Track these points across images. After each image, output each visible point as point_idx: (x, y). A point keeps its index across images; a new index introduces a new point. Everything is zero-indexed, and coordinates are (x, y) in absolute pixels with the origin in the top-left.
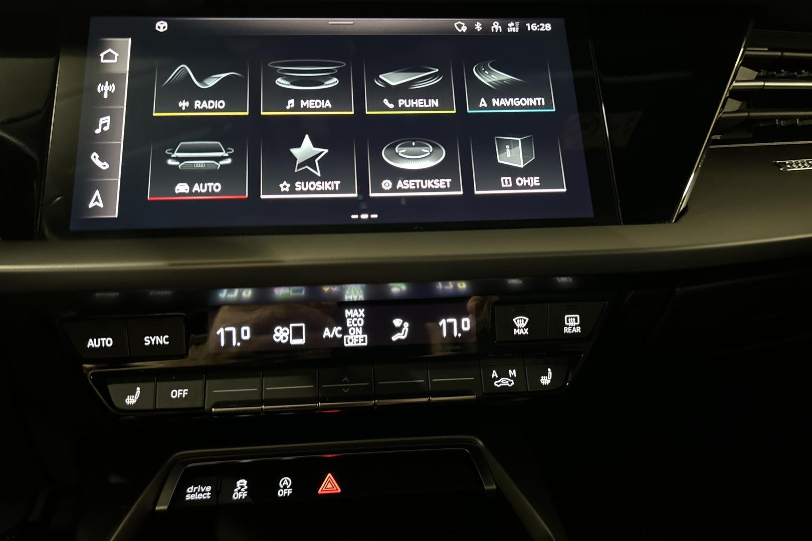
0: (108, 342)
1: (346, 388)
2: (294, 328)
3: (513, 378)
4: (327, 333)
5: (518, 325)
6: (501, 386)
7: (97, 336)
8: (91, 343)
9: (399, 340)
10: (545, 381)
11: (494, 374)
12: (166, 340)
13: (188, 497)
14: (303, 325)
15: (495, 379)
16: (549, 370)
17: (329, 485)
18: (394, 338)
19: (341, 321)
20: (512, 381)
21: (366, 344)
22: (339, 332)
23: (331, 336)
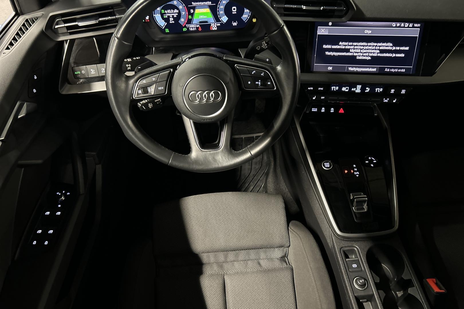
0: (312, 88)
1: (354, 99)
2: (346, 88)
5: (392, 91)
6: (385, 102)
7: (310, 87)
8: (309, 88)
9: (367, 92)
10: (394, 101)
11: (384, 99)
12: (323, 89)
13: (312, 110)
14: (348, 88)
16: (396, 99)
17: (341, 111)
18: (366, 91)
19: (356, 87)
20: (388, 101)
21: (360, 92)
23: (353, 90)
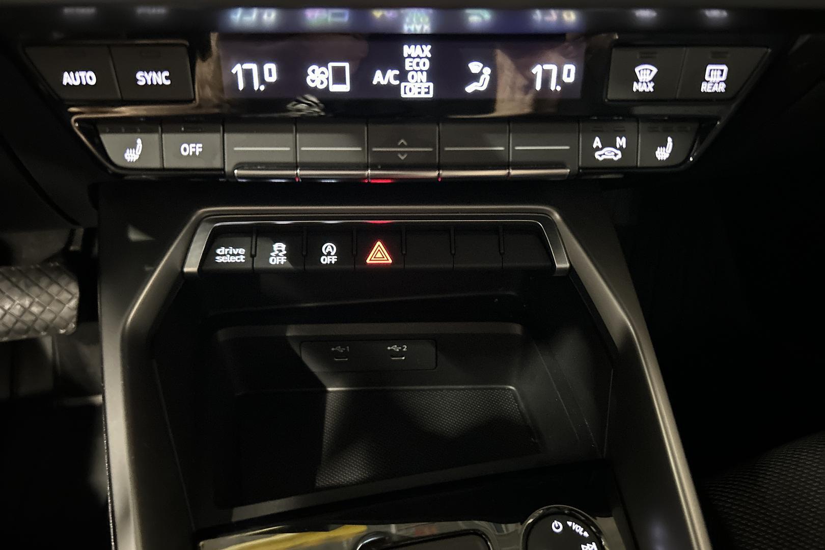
0: (90, 78)
1: (403, 153)
2: (333, 68)
3: (621, 148)
4: (378, 78)
5: (640, 78)
6: (605, 160)
7: (74, 69)
8: (68, 79)
10: (663, 154)
11: (597, 142)
12: (167, 78)
13: (219, 260)
14: (347, 65)
15: (598, 149)
17: (379, 255)
18: (470, 89)
19: (397, 62)
20: (619, 152)
21: (431, 95)
22: (396, 77)
23: (384, 82)
